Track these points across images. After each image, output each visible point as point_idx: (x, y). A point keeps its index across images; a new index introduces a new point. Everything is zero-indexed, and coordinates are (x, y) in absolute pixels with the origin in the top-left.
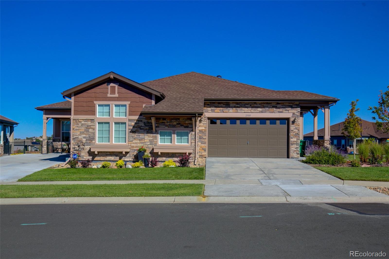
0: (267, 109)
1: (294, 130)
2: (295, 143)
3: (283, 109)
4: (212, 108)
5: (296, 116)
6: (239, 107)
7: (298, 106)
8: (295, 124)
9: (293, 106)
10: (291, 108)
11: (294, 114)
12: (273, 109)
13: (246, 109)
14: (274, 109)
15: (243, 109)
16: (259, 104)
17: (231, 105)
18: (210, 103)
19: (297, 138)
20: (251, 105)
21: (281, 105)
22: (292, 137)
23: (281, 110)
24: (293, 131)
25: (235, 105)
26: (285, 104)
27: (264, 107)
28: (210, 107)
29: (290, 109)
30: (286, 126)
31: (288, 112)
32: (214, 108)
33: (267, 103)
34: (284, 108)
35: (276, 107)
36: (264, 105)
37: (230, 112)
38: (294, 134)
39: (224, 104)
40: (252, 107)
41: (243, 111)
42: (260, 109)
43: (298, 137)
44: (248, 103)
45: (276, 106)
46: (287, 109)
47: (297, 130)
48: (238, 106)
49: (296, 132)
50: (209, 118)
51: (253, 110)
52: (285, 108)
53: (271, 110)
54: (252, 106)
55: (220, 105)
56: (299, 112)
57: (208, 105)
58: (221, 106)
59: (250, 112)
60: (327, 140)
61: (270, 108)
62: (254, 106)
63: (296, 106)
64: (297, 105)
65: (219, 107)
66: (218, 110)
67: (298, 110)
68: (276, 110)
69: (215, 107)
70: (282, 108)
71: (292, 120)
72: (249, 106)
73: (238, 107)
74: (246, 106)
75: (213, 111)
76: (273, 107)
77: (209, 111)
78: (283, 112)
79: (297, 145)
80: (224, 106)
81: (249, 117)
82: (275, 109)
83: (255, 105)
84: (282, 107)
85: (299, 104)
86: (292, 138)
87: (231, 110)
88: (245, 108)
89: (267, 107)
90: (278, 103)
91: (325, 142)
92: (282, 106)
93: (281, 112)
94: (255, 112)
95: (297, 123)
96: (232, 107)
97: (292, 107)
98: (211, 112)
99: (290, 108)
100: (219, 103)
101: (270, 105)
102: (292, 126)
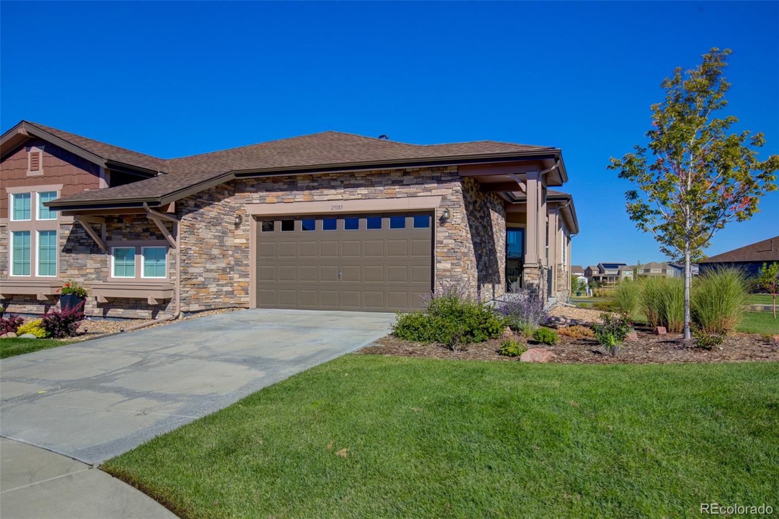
0: (380, 190)
1: (445, 241)
2: (448, 274)
3: (416, 186)
4: (261, 194)
5: (450, 203)
6: (318, 189)
7: (454, 177)
8: (446, 225)
9: (443, 179)
10: (438, 184)
11: (444, 198)
12: (393, 187)
13: (333, 191)
14: (395, 187)
15: (326, 191)
16: (360, 178)
17: (300, 184)
18: (256, 183)
19: (454, 262)
20: (342, 182)
21: (412, 177)
22: (439, 258)
23: (413, 189)
24: (441, 243)
25: (308, 184)
26: (422, 174)
27: (372, 185)
28: (256, 192)
29: (436, 185)
30: (429, 229)
31: (429, 194)
32: (264, 194)
33: (380, 174)
34: (419, 184)
35: (400, 183)
36: (373, 180)
37: (296, 200)
38: (446, 250)
39: (285, 183)
40: (346, 187)
41: (326, 198)
42: (363, 191)
43: (453, 259)
44: (336, 177)
45: (402, 181)
46: (427, 186)
47: (453, 241)
48: (316, 184)
49: (450, 245)
50: (258, 218)
51: (346, 193)
52: (423, 184)
53: (390, 191)
54: (345, 182)
55: (276, 186)
56: (457, 192)
57: (253, 186)
58: (278, 187)
59: (341, 198)
60: (531, 266)
61: (387, 185)
62: (350, 184)
63: (450, 178)
64: (451, 174)
65: (274, 190)
66: (272, 196)
67: (454, 188)
68: (400, 190)
69: (267, 191)
70: (416, 184)
71: (438, 214)
72: (339, 183)
73: (314, 188)
74: (333, 183)
75: (263, 201)
76: (394, 183)
77: (254, 202)
78: (419, 195)
79: (452, 279)
80: (285, 187)
81: (338, 210)
82: (397, 189)
83: (353, 182)
84: (415, 181)
85: (457, 173)
86: (440, 262)
87: (300, 196)
88: (331, 189)
89: (380, 184)
90: (406, 173)
91: (526, 271)
92: (416, 178)
93: (414, 196)
94: (353, 197)
95: (453, 223)
96: (302, 189)
97: (439, 181)
98: (258, 202)
99: (434, 183)
100: (275, 181)
101: (387, 178)
102: (440, 229)
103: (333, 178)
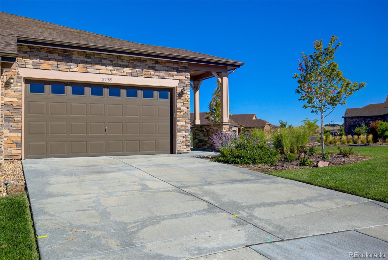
0: (140, 71)
1: (182, 108)
2: (183, 128)
3: (164, 72)
4: (35, 61)
5: (184, 85)
6: (91, 64)
7: (186, 70)
8: (183, 98)
9: (180, 69)
10: (177, 72)
11: (180, 81)
12: (149, 71)
13: (103, 67)
14: (151, 71)
15: (98, 67)
16: (125, 61)
17: (75, 57)
18: (29, 50)
19: (187, 121)
20: (111, 61)
21: (162, 65)
22: (178, 119)
23: (161, 74)
24: (180, 109)
25: (82, 59)
26: (167, 64)
27: (134, 67)
28: (30, 58)
29: (176, 73)
30: (168, 100)
31: (172, 78)
32: (38, 61)
33: (140, 60)
34: (166, 71)
35: (154, 69)
36: (135, 63)
37: (72, 70)
38: (182, 114)
39: (59, 55)
40: (114, 65)
41: (98, 71)
42: (127, 70)
43: (187, 119)
44: (106, 57)
45: (155, 67)
46: (170, 73)
47: (186, 108)
48: (89, 60)
49: (185, 111)
50: (27, 81)
51: (115, 70)
52: (168, 71)
53: (147, 73)
54: (114, 62)
55: (51, 56)
56: (188, 78)
57: (26, 52)
58: (53, 57)
59: (111, 73)
60: (226, 124)
61: (145, 68)
62: (117, 64)
63: (184, 70)
64: (185, 67)
65: (49, 60)
66: (47, 64)
67: (187, 76)
68: (154, 73)
69: (41, 58)
70: (163, 70)
71: (178, 90)
72: (109, 62)
73: (87, 63)
74: (103, 61)
75: (37, 67)
76: (150, 68)
77: (27, 66)
78: (166, 77)
79: (187, 132)
80: (60, 58)
81: (108, 82)
82: (152, 72)
83: (119, 62)
84: (163, 68)
85: (188, 67)
86: (179, 121)
87: (74, 67)
88: (102, 65)
89: (140, 67)
90: (157, 62)
91: (224, 126)
92: (163, 66)
93: (162, 78)
94: (120, 74)
95: (186, 97)
96: (76, 62)
97: (178, 71)
98: (32, 67)
99: (175, 72)
100: (50, 51)
101: (144, 64)
102: (178, 100)
103: (104, 57)
